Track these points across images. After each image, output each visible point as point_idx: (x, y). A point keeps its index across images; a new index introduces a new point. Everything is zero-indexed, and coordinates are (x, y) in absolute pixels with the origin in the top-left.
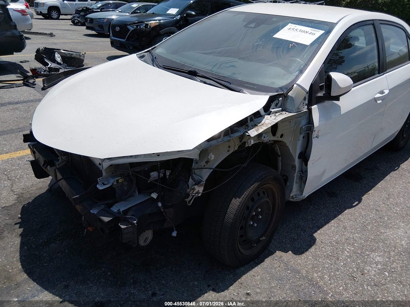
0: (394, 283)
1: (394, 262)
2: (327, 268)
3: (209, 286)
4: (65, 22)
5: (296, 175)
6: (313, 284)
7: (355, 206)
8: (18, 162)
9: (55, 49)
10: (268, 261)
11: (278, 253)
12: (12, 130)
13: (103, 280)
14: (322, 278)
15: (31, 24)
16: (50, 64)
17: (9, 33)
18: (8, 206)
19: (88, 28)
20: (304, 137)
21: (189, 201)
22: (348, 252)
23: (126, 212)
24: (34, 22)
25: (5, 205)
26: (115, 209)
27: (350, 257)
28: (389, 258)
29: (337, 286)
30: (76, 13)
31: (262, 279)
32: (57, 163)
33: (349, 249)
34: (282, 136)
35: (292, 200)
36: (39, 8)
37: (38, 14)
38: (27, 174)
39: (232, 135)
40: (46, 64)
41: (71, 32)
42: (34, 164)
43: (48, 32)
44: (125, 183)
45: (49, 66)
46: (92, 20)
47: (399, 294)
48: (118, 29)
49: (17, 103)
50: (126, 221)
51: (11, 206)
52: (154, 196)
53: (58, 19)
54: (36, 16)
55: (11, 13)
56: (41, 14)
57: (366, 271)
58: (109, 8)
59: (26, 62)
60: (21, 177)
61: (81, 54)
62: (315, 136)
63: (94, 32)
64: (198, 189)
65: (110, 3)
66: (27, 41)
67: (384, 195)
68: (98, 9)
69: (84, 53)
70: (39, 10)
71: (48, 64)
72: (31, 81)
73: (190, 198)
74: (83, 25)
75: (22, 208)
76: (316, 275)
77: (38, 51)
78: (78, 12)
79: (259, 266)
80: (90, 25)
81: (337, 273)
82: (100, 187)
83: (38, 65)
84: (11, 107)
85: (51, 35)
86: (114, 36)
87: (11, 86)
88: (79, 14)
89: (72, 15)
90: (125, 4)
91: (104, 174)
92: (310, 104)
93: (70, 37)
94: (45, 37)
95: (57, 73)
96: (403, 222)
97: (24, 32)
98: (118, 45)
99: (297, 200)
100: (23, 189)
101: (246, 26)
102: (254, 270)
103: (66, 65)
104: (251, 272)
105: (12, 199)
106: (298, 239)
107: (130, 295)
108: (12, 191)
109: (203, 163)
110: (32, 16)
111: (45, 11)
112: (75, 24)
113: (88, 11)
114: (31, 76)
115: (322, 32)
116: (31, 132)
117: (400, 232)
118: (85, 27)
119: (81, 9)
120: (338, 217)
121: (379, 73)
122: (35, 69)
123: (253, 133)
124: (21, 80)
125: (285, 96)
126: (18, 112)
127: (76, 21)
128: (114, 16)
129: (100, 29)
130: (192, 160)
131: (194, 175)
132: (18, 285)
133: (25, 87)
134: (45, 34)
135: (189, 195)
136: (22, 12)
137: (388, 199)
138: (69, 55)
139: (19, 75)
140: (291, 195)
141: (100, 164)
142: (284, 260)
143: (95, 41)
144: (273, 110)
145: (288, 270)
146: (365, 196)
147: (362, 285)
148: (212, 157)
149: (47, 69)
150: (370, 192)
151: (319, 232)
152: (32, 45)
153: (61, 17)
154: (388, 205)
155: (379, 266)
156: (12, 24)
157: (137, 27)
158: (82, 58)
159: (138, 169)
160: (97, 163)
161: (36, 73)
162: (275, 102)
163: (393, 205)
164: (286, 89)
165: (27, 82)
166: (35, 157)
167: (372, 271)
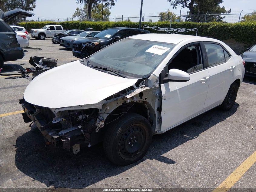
0: (205, 175)
1: (208, 165)
2: (171, 167)
3: (108, 175)
4: (48, 42)
5: (156, 120)
6: (162, 175)
7: (194, 138)
8: (16, 116)
9: (41, 57)
10: (141, 164)
11: (147, 160)
12: (14, 100)
13: (55, 172)
14: (167, 172)
15: (28, 43)
16: (37, 66)
17: (16, 49)
18: (9, 138)
19: (61, 45)
20: (158, 100)
21: (97, 129)
22: (184, 160)
23: (65, 134)
24: (30, 41)
25: (8, 137)
26: (60, 133)
27: (185, 163)
28: (206, 164)
29: (174, 176)
30: (55, 37)
31: (136, 172)
32: (35, 113)
33: (186, 159)
34: (146, 99)
35: (156, 133)
36: (34, 33)
37: (32, 37)
38: (20, 123)
39: (118, 98)
40: (35, 66)
41: (51, 47)
42: (24, 115)
43: (38, 47)
44: (66, 121)
45: (37, 67)
46: (63, 41)
47: (206, 180)
48: (77, 46)
49: (18, 86)
50: (65, 138)
51: (11, 138)
52: (80, 127)
53: (44, 39)
54: (31, 38)
55: (17, 37)
56: (34, 37)
57: (192, 170)
58: (73, 34)
59: (24, 64)
60: (18, 124)
61: (55, 60)
62: (163, 99)
63: (64, 48)
64: (101, 124)
65: (74, 31)
66: (25, 53)
67: (212, 133)
68: (67, 34)
69: (57, 59)
70: (33, 35)
71: (36, 66)
72: (26, 75)
73: (97, 128)
74: (58, 43)
75: (17, 139)
76: (164, 171)
77: (31, 58)
78: (56, 36)
79: (136, 166)
80: (62, 43)
81: (176, 170)
82: (54, 122)
83: (31, 66)
84: (14, 88)
85: (40, 49)
86: (74, 50)
87: (15, 78)
88: (56, 37)
89: (52, 37)
90: (83, 31)
91: (56, 116)
92: (160, 83)
93: (51, 51)
94: (36, 50)
95: (41, 70)
96: (219, 147)
97: (24, 47)
98: (77, 55)
99: (159, 134)
100: (18, 129)
101: (134, 46)
102: (132, 168)
103: (47, 66)
104: (131, 169)
105: (12, 134)
106: (159, 154)
107: (67, 179)
108: (12, 130)
109: (104, 111)
110: (29, 39)
111: (37, 36)
112: (54, 42)
113: (62, 35)
114: (27, 72)
115: (169, 49)
116: (24, 98)
117: (216, 152)
118: (59, 45)
119: (57, 34)
120: (183, 144)
121: (203, 68)
122: (29, 68)
123: (129, 96)
124: (21, 74)
125: (147, 79)
126: (18, 91)
127: (55, 41)
128: (76, 38)
129: (68, 46)
130: (99, 109)
131: (99, 117)
132: (12, 173)
133: (23, 78)
134: (36, 49)
135: (97, 127)
136: (24, 37)
137: (214, 135)
138: (48, 61)
139: (20, 72)
140: (156, 130)
141: (54, 111)
142: (149, 163)
143: (65, 53)
144: (140, 86)
145: (151, 168)
146: (201, 134)
147: (188, 176)
148: (108, 108)
149: (36, 68)
150: (205, 132)
151: (171, 151)
152: (28, 55)
153: (46, 39)
154: (213, 138)
155: (200, 167)
156: (17, 44)
157: (87, 44)
158: (56, 62)
159: (71, 113)
160: (53, 111)
161: (29, 70)
162: (142, 82)
163: (216, 138)
164: (147, 76)
165: (24, 75)
166: (25, 111)
167: (195, 170)
